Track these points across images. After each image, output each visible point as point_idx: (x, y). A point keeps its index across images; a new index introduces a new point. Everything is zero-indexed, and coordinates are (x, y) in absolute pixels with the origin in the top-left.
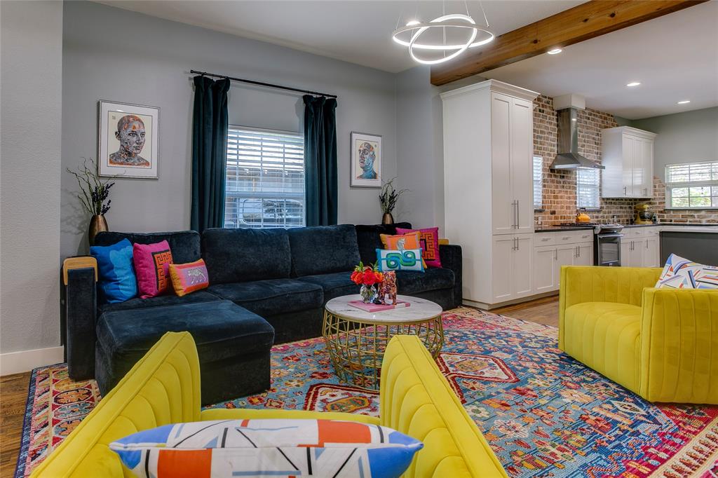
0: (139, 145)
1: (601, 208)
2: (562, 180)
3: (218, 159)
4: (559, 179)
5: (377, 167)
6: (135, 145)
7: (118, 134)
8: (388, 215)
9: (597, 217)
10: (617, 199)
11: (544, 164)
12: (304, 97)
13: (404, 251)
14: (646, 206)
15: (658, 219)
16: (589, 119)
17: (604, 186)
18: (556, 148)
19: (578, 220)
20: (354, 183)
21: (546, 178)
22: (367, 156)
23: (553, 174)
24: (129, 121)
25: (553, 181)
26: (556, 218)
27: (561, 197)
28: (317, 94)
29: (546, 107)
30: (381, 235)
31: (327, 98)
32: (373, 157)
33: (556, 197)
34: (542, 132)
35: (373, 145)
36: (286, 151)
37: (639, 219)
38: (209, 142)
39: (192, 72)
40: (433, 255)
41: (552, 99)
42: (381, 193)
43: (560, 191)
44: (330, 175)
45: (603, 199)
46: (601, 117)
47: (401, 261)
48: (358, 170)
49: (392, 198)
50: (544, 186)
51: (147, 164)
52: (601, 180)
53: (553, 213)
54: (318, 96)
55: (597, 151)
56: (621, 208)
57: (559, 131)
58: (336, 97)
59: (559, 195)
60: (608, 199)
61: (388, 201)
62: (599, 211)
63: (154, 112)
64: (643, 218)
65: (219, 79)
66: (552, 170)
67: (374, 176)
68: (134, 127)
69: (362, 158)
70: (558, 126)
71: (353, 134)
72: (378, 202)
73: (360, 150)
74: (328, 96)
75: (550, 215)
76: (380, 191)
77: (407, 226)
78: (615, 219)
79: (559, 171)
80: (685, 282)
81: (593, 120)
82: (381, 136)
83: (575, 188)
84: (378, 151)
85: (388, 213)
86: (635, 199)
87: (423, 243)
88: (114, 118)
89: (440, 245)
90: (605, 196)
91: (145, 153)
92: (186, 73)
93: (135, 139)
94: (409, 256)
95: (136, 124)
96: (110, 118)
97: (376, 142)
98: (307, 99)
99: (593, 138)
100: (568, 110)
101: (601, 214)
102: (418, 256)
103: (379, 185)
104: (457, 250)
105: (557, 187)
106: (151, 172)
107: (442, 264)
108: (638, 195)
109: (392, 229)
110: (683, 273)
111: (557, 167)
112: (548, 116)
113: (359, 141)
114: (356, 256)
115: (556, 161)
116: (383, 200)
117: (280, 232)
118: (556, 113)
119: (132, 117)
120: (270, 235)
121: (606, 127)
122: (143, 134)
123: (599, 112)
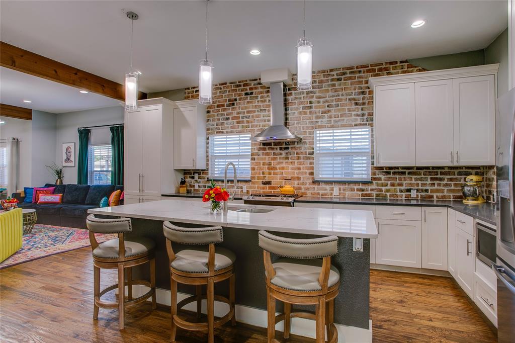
0: (70, 156)
1: (373, 179)
2: (284, 152)
4: (278, 151)
7: (66, 153)
16: (339, 80)
21: (256, 151)
23: (267, 147)
25: (267, 154)
26: (274, 188)
27: (283, 168)
29: (256, 88)
33: (274, 168)
34: (248, 112)
43: (279, 163)
45: (380, 168)
46: (371, 70)
50: (253, 159)
53: (269, 183)
55: (360, 112)
59: (278, 166)
62: (365, 183)
75: (262, 185)
81: (350, 78)
101: (369, 188)
105: (274, 159)
112: (259, 96)
122: (71, 152)
123: (362, 67)
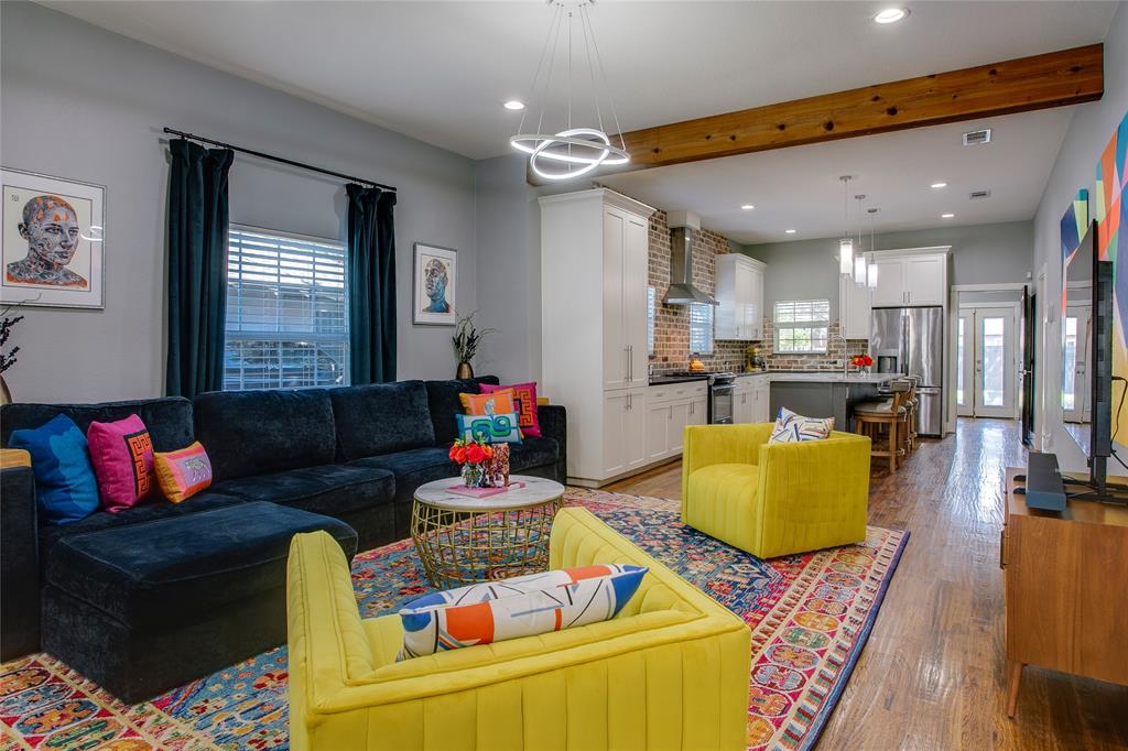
0: (67, 250)
1: (714, 352)
2: (675, 318)
3: (214, 278)
4: (671, 316)
5: (450, 296)
6: (59, 249)
7: (25, 229)
8: (465, 366)
9: (710, 364)
10: (730, 342)
11: (656, 296)
12: (348, 186)
13: (495, 417)
14: (756, 350)
15: (767, 365)
16: (703, 241)
17: (717, 324)
18: (669, 276)
19: (691, 367)
20: (418, 319)
21: (659, 314)
22: (437, 279)
23: (665, 310)
24: (46, 205)
25: (665, 319)
26: (668, 366)
27: (674, 340)
28: (368, 183)
29: (659, 224)
30: (461, 394)
31: (383, 190)
32: (444, 281)
33: (668, 339)
34: (656, 256)
35: (444, 262)
36: (318, 267)
37: (749, 366)
38: (198, 250)
39: (166, 130)
40: (531, 420)
41: (665, 213)
42: (453, 333)
43: (673, 332)
44: (386, 307)
45: (716, 341)
46: (714, 240)
47: (491, 429)
48: (423, 300)
49: (471, 341)
50: (656, 325)
51: (82, 282)
52: (714, 318)
53: (665, 359)
54: (369, 186)
55: (710, 282)
56: (733, 352)
57: (672, 254)
58: (395, 189)
59: (672, 336)
60: (721, 341)
61: (465, 345)
62: (712, 357)
63: (96, 194)
64: (753, 364)
65: (213, 147)
66: (665, 305)
67: (446, 309)
68: (57, 218)
69: (430, 281)
70: (671, 248)
71: (418, 247)
72: (451, 348)
73: (427, 270)
74: (384, 187)
75: (662, 362)
76: (455, 330)
77: (493, 380)
78: (727, 366)
79: (672, 306)
80: (792, 436)
81: (707, 243)
82: (455, 251)
83: (688, 328)
84: (451, 272)
85: (466, 362)
86: (747, 342)
87: (518, 403)
88: (16, 199)
89: (539, 407)
90: (718, 337)
91: (77, 264)
92: (153, 130)
93: (58, 238)
94: (503, 422)
95: (61, 213)
96: (8, 197)
97: (449, 259)
98: (352, 190)
99: (708, 266)
100: (682, 229)
101: (713, 360)
102: (514, 423)
103: (453, 322)
104: (560, 412)
105: (669, 326)
106: (91, 297)
107: (541, 433)
108: (749, 337)
109: (475, 386)
110: (790, 426)
111: (670, 301)
112: (661, 235)
113: (425, 256)
114: (428, 426)
115: (669, 294)
116: (458, 344)
117: (318, 395)
118: (669, 232)
119: (51, 198)
120: (304, 399)
121: (720, 253)
122: (74, 231)
123: (713, 234)
